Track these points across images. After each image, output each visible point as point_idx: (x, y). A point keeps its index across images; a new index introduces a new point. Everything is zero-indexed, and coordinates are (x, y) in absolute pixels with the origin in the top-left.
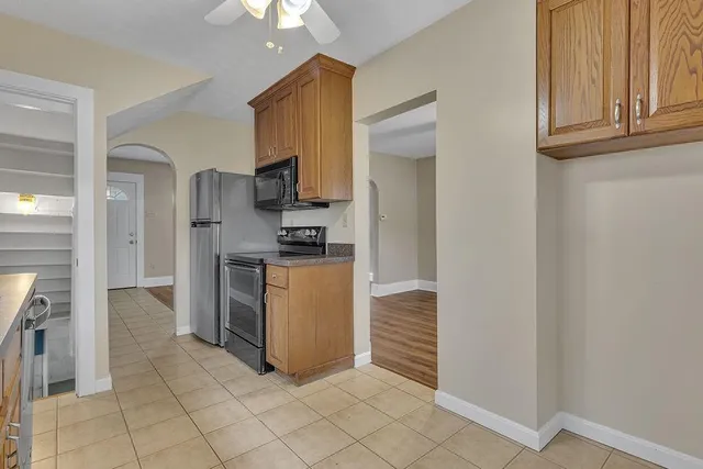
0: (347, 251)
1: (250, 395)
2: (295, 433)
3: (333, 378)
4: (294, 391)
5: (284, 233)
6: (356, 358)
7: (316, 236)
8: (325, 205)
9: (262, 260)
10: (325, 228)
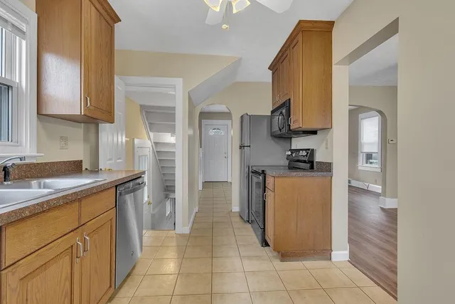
0: (327, 167)
1: (249, 258)
2: (261, 293)
3: (309, 264)
4: (278, 264)
5: (289, 153)
6: (333, 253)
7: (306, 156)
8: (314, 132)
9: (263, 171)
10: (313, 150)
